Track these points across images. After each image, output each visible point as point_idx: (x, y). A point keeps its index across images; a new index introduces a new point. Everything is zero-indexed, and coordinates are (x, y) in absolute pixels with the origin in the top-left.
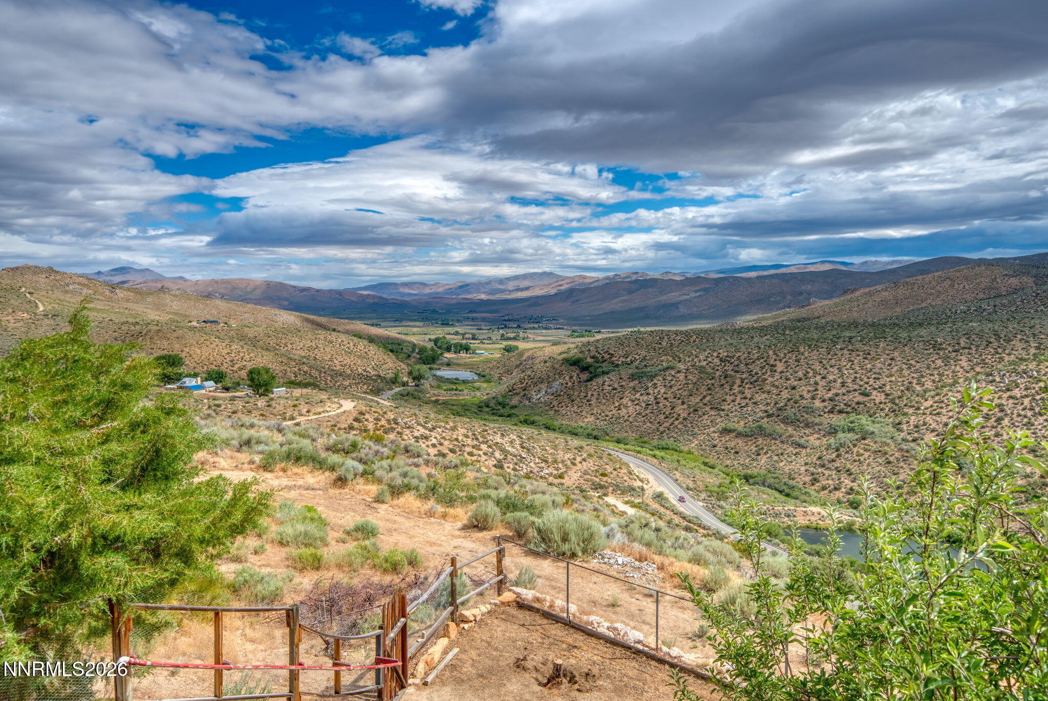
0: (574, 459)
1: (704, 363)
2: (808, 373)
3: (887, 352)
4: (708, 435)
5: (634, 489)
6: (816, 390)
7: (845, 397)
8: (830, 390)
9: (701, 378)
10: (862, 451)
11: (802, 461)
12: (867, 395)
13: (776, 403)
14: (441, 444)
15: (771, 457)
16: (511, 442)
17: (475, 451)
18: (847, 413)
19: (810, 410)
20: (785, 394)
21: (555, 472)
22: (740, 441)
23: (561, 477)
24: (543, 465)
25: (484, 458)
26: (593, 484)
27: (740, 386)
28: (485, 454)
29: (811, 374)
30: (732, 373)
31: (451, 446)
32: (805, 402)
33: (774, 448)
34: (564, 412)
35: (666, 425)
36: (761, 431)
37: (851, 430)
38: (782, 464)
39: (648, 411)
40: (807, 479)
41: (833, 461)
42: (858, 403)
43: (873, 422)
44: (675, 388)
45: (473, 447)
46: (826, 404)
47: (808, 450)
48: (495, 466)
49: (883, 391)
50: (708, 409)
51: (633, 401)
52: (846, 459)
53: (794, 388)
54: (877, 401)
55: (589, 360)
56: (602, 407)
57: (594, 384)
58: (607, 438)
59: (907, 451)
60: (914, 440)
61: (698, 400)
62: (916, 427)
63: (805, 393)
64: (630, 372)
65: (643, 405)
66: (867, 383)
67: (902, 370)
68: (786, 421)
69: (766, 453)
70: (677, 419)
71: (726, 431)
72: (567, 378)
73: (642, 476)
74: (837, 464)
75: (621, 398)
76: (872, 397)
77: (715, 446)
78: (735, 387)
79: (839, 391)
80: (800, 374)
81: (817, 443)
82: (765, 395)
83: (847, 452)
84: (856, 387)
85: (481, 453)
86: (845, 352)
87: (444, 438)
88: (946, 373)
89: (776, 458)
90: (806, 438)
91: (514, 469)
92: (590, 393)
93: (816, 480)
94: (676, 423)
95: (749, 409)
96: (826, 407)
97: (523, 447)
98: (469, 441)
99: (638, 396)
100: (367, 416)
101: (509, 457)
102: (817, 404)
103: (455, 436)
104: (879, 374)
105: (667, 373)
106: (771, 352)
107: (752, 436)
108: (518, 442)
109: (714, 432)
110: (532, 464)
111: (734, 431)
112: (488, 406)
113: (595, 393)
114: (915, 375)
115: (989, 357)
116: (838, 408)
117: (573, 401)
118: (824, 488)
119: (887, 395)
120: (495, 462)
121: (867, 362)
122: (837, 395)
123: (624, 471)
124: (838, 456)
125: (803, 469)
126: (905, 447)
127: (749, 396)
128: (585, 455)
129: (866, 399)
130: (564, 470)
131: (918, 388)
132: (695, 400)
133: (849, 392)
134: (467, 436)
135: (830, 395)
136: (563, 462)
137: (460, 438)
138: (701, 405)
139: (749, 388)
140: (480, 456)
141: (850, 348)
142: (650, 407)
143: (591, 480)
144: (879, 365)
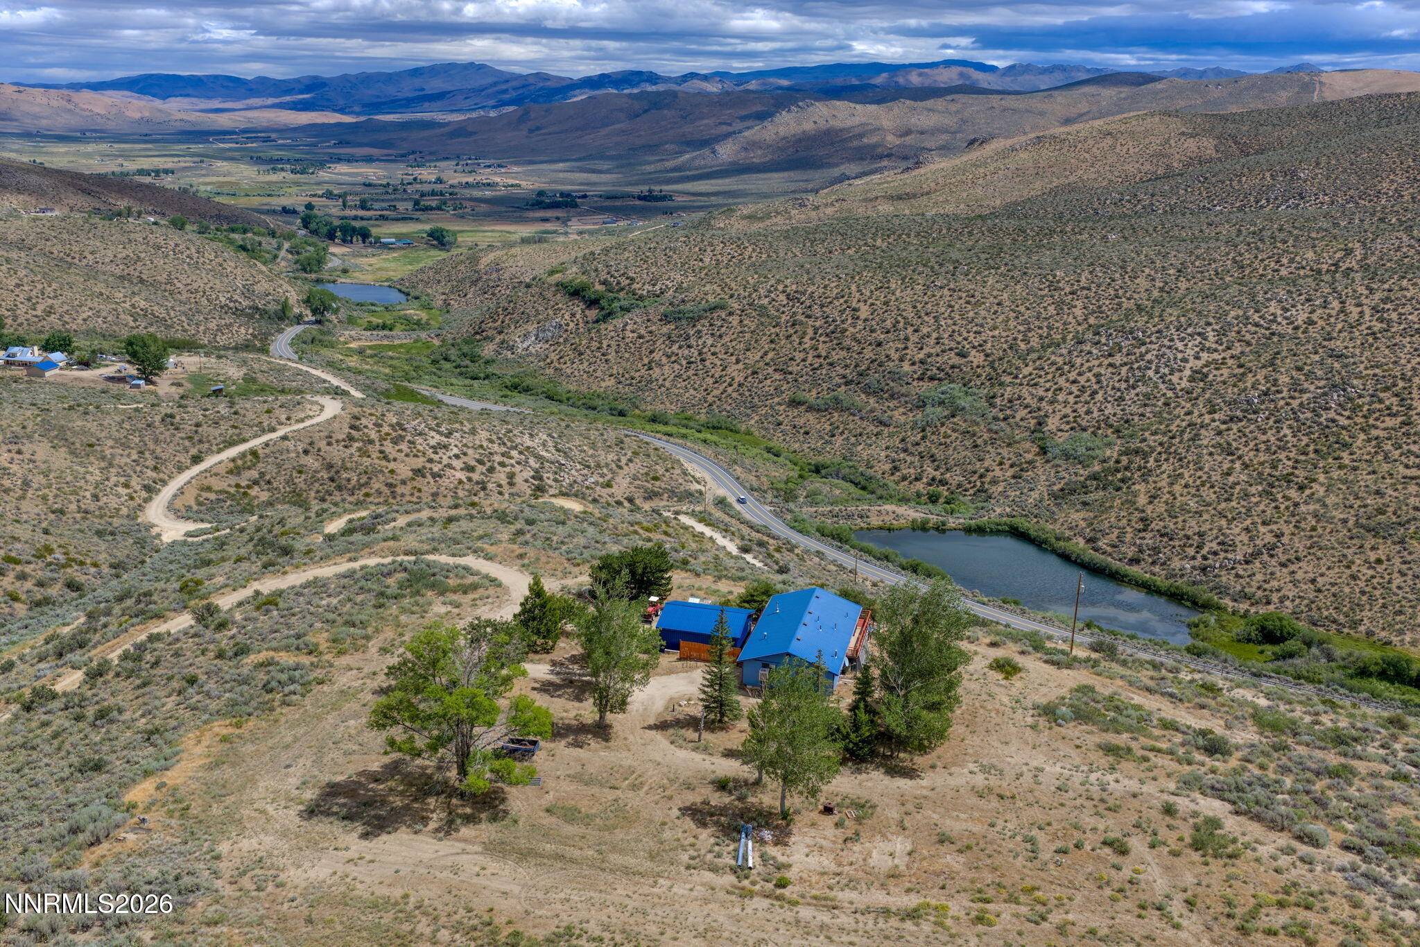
0: (619, 460)
1: (765, 301)
2: (898, 322)
3: (995, 293)
4: (772, 408)
5: (691, 495)
6: (906, 348)
7: (939, 359)
8: (921, 349)
9: (762, 324)
10: (949, 432)
11: (883, 444)
12: (964, 356)
13: (856, 366)
14: (465, 454)
15: (848, 439)
16: (544, 445)
17: (507, 461)
18: (939, 379)
19: (896, 376)
20: (868, 353)
21: (601, 480)
22: (811, 416)
23: (608, 485)
24: (585, 472)
25: (518, 468)
26: (646, 491)
27: (812, 339)
28: (519, 463)
29: (901, 325)
30: (802, 318)
31: (477, 456)
32: (891, 364)
33: (851, 426)
34: (569, 371)
35: (716, 392)
36: (837, 405)
37: (942, 403)
38: (859, 448)
39: (691, 372)
40: (887, 467)
41: (917, 444)
42: (953, 367)
43: (967, 393)
44: (726, 339)
45: (503, 455)
46: (916, 367)
47: (891, 429)
48: (533, 477)
49: (983, 351)
50: (770, 370)
51: (669, 357)
52: (932, 442)
53: (879, 344)
54: (974, 365)
55: (599, 287)
56: (624, 364)
57: (611, 328)
58: (637, 411)
59: (996, 433)
60: (1005, 419)
61: (757, 358)
62: (1010, 401)
63: (892, 353)
64: (662, 309)
65: (684, 362)
66: (966, 339)
67: (1008, 320)
68: (868, 390)
69: (842, 433)
70: (730, 385)
71: (794, 403)
72: (566, 317)
73: (698, 475)
74: (921, 448)
75: (651, 352)
76: (970, 359)
77: (779, 424)
78: (806, 339)
79: (932, 351)
80: (888, 324)
81: (903, 419)
82: (843, 353)
83: (933, 433)
84: (953, 345)
85: (513, 461)
86: (946, 291)
87: (465, 445)
88: (1057, 325)
89: (853, 440)
90: (889, 413)
91: (556, 480)
92: (605, 343)
93: (896, 469)
94: (730, 390)
95: (824, 372)
96: (915, 372)
97: (558, 450)
98: (496, 448)
99: (675, 348)
100: (364, 421)
101: (546, 465)
102: (906, 367)
103: (478, 442)
104: (982, 326)
105: (715, 315)
106: (853, 287)
107: (826, 410)
108: (550, 443)
109: (780, 404)
110: (573, 472)
111: (804, 403)
112: (446, 359)
113: (613, 343)
114: (1021, 328)
115: (1107, 302)
116: (929, 373)
117: (581, 354)
118: (904, 478)
119: (987, 355)
120: (532, 473)
121: (969, 307)
122: (929, 355)
123: (678, 471)
124: (923, 438)
125: (883, 454)
126: (995, 428)
127: (824, 354)
128: (630, 454)
129: (963, 361)
130: (609, 476)
131: (1023, 346)
132: (754, 356)
133: (943, 351)
134: (491, 441)
135: (921, 356)
136: (607, 465)
137: (485, 444)
138: (761, 364)
139: (824, 342)
140: (513, 466)
141: (952, 286)
142: (693, 366)
143: (643, 487)
144: (983, 313)
